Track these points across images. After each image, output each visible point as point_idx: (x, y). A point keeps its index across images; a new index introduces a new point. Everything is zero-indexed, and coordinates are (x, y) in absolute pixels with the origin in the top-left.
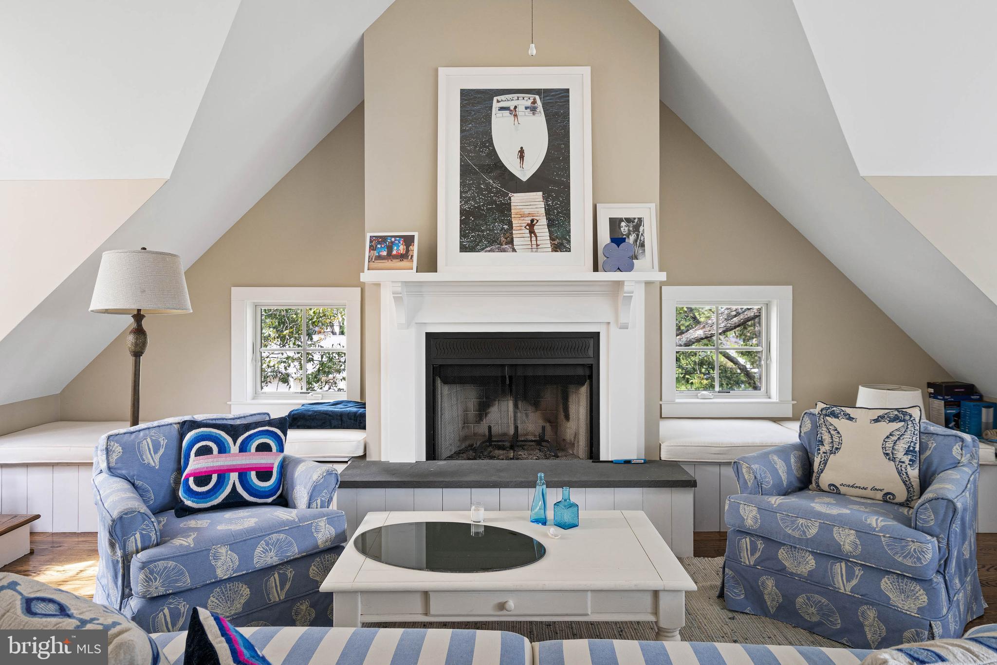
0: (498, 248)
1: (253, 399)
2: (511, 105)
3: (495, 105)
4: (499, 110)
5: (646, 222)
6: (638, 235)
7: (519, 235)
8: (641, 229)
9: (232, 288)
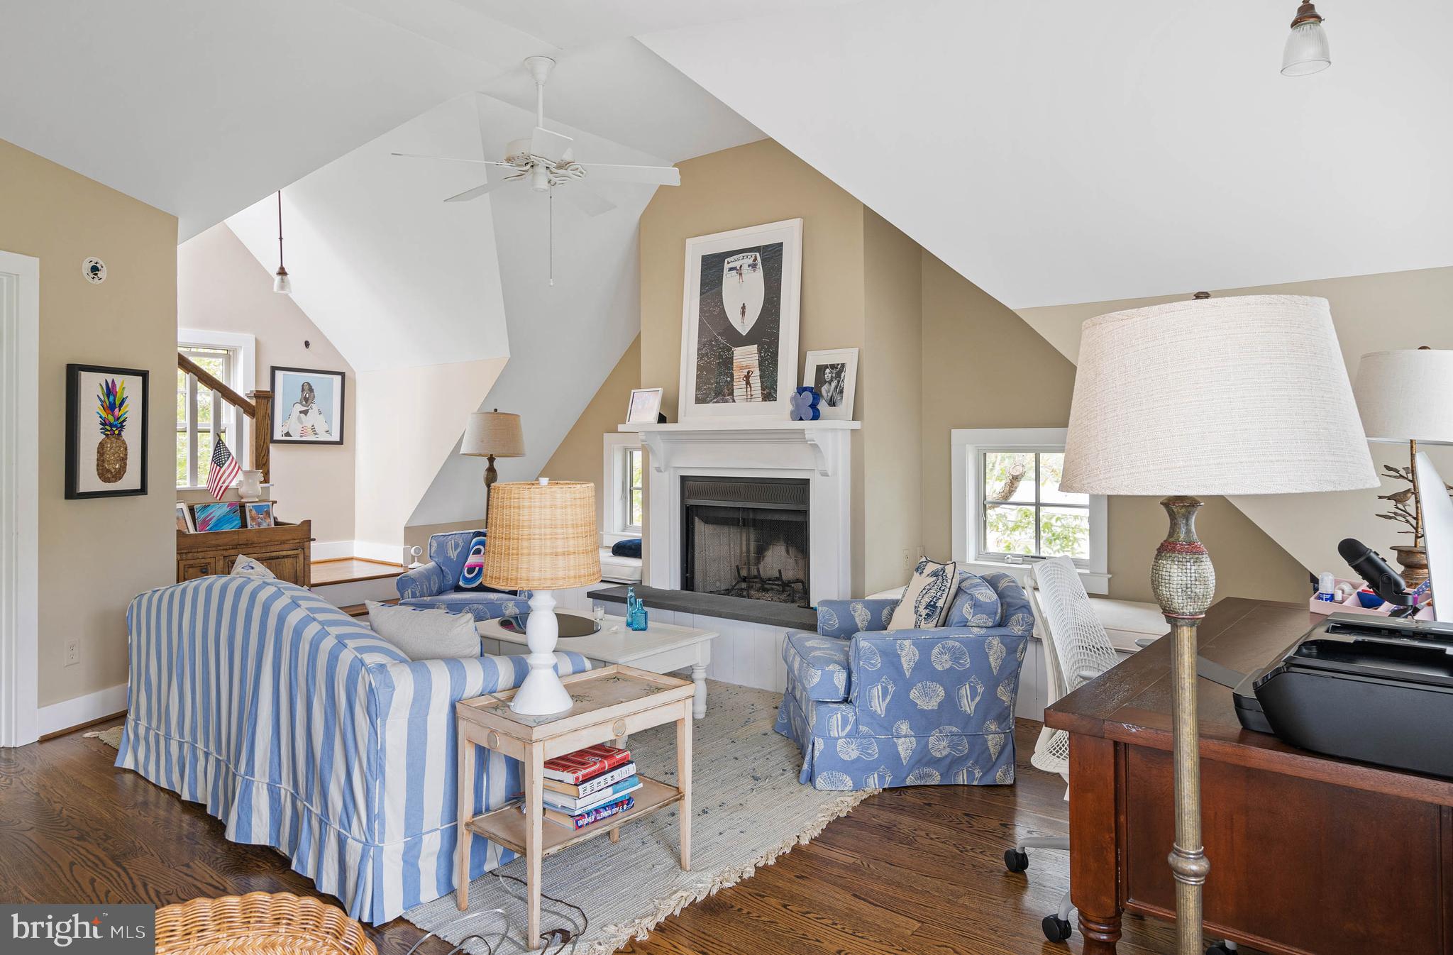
0: (722, 399)
1: (623, 531)
2: (737, 264)
3: (726, 266)
4: (729, 271)
5: (847, 368)
6: (839, 382)
7: (738, 387)
8: (843, 374)
9: (605, 434)
